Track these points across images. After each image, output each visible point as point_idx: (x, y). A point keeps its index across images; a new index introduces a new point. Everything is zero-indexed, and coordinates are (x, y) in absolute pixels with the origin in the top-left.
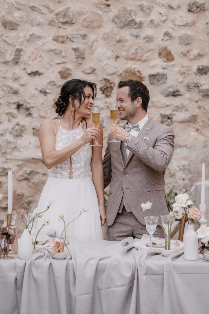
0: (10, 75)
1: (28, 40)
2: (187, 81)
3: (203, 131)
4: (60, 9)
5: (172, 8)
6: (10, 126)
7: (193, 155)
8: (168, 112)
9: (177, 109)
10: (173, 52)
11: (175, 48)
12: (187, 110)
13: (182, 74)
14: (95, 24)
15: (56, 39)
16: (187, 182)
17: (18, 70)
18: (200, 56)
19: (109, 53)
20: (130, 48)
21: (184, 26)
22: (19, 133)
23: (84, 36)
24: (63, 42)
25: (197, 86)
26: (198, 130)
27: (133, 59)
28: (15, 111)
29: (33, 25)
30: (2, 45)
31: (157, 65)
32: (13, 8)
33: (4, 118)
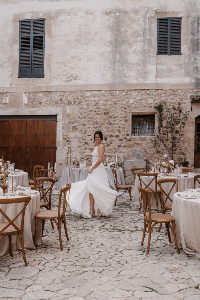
0: (84, 136)
1: (88, 128)
2: (124, 137)
3: (128, 149)
4: (95, 121)
5: (120, 120)
6: (84, 147)
7: (125, 154)
9: (122, 143)
11: (121, 129)
13: (123, 135)
14: (103, 124)
15: (94, 128)
16: (124, 160)
17: (85, 135)
18: (127, 131)
19: (106, 131)
20: (111, 129)
21: (124, 124)
22: (86, 149)
23: (100, 127)
25: (126, 138)
26: (127, 148)
27: (112, 132)
28: (85, 144)
29: (89, 124)
30: (82, 129)
31: (117, 133)
32: (85, 121)
33: (82, 145)
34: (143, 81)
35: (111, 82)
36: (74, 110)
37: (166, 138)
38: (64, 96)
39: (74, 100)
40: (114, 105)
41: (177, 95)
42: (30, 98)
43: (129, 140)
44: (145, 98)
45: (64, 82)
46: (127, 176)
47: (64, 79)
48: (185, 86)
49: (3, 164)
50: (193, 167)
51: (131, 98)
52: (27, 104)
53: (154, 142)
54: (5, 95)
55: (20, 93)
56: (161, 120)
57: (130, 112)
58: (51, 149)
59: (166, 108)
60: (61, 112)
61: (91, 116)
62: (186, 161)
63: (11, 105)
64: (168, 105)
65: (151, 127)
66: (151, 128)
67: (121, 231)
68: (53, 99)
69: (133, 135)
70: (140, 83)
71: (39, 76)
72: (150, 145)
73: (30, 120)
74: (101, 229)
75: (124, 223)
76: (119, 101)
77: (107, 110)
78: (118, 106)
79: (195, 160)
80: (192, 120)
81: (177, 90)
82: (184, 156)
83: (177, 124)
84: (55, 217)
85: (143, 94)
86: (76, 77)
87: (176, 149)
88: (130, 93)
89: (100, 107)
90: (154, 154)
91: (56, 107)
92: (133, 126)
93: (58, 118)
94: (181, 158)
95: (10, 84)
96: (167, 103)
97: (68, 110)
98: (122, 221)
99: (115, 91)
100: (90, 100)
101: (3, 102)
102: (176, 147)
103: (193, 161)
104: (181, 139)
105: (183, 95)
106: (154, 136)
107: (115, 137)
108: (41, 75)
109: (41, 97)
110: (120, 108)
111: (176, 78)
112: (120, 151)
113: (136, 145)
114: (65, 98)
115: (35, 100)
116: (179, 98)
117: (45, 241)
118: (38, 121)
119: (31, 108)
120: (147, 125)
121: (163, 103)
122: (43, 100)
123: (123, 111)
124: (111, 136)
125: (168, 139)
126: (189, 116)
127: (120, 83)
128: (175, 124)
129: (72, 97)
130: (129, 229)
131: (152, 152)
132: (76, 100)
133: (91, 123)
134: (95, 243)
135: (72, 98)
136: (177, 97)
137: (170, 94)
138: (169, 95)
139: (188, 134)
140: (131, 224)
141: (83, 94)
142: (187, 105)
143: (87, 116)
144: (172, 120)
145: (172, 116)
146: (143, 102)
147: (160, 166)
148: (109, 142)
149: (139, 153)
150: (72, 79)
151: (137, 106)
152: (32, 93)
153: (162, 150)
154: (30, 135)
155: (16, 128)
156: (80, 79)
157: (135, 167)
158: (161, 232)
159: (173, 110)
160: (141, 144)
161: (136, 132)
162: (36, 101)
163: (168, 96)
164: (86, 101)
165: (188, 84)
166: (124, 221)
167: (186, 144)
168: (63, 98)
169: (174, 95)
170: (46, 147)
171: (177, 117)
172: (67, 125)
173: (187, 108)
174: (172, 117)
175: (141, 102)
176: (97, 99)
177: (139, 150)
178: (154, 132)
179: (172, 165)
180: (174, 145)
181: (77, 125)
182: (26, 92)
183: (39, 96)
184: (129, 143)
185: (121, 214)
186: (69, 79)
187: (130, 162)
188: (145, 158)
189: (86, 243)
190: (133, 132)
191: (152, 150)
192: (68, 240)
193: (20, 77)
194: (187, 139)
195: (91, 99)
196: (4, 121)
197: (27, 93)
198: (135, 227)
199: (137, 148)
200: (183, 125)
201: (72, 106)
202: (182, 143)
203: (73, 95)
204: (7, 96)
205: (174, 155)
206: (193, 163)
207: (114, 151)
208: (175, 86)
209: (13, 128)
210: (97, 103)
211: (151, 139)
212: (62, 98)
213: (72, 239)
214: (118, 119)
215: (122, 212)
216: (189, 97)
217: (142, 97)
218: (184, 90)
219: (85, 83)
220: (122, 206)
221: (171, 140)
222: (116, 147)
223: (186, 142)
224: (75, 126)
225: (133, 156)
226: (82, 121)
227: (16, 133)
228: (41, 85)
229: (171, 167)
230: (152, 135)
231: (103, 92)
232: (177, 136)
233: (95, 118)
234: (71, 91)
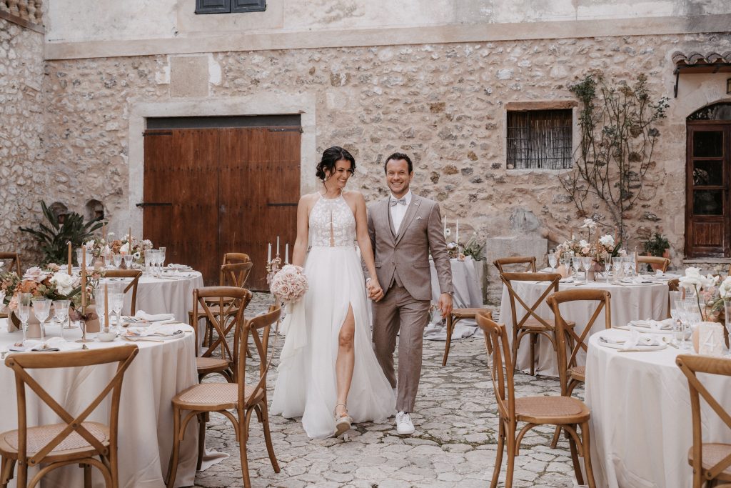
0: (374, 170)
1: (386, 149)
2: (485, 173)
3: (496, 205)
4: (406, 129)
5: (475, 127)
7: (490, 220)
8: (474, 193)
9: (480, 191)
10: (477, 155)
11: (478, 152)
12: (486, 192)
13: (483, 168)
14: (428, 138)
15: (403, 148)
16: (485, 238)
17: (379, 168)
18: (494, 157)
19: (436, 156)
20: (450, 152)
21: (484, 138)
23: (420, 145)
24: (407, 149)
25: (492, 176)
26: (493, 204)
27: (451, 159)
28: (377, 193)
29: (389, 139)
30: (370, 152)
31: (467, 163)
32: (377, 129)
33: (371, 197)
34: (537, 16)
35: (449, 20)
36: (347, 99)
37: (603, 175)
38: (320, 62)
39: (347, 71)
40: (457, 85)
41: (634, 52)
42: (227, 68)
43: (501, 181)
44: (543, 62)
45: (319, 22)
46: (493, 282)
47: (321, 14)
48: (659, 26)
49: (130, 249)
50: (681, 256)
51: (505, 64)
52: (221, 86)
53: (569, 185)
54: (160, 62)
55: (202, 55)
56: (588, 125)
57: (501, 103)
58: (287, 209)
59: (603, 90)
60: (313, 107)
61: (395, 116)
62: (660, 239)
63: (177, 88)
64: (610, 81)
65: (561, 144)
66: (561, 146)
67: (440, 444)
68: (290, 71)
69: (511, 166)
70: (531, 22)
71: (251, 7)
72: (558, 193)
73: (229, 128)
74: (385, 436)
75: (456, 417)
76: (471, 74)
77: (440, 97)
78: (469, 87)
79: (686, 235)
80: (678, 123)
81: (636, 38)
82: (656, 224)
83: (635, 134)
84: (230, 406)
85: (538, 53)
86: (353, 9)
87: (632, 204)
88: (501, 49)
89: (418, 90)
90: (569, 218)
91: (300, 92)
92: (510, 142)
93: (305, 121)
94: (648, 230)
95: (175, 31)
96: (605, 75)
97: (333, 101)
98: (452, 412)
99: (459, 46)
100: (392, 71)
101: (157, 79)
102: (632, 200)
103: (681, 239)
104: (646, 176)
105: (651, 53)
106: (571, 170)
107: (460, 173)
108: (256, 4)
109: (258, 66)
110: (475, 91)
111: (631, 5)
112: (474, 211)
113: (519, 194)
114: (323, 66)
115: (242, 73)
116: (640, 61)
117: (209, 474)
118: (250, 132)
119: (231, 95)
120: (549, 138)
121: (594, 75)
122: (264, 73)
123: (482, 100)
124: (451, 171)
125: (610, 177)
126: (668, 112)
127: (473, 22)
128: (630, 134)
129: (343, 63)
130: (466, 436)
131: (565, 215)
132: (353, 72)
133: (393, 135)
134: (354, 482)
135: (342, 67)
136: (635, 59)
137: (614, 50)
138: (611, 53)
139: (666, 162)
140: (477, 422)
141: (371, 56)
142: (662, 80)
143: (382, 117)
144: (621, 124)
145: (620, 112)
146: (538, 73)
147: (572, 252)
148: (443, 188)
149: (527, 216)
150: (341, 13)
151: (521, 84)
152: (234, 54)
153: (594, 207)
154: (229, 169)
155: (192, 153)
156: (362, 14)
157: (515, 255)
158: (561, 448)
159: (622, 94)
160: (533, 191)
161: (521, 160)
162: (245, 77)
163: (610, 56)
164: (380, 74)
165: (668, 21)
166: (460, 412)
167: (662, 192)
168: (317, 68)
169: (625, 52)
170: (273, 203)
171: (633, 114)
172: (330, 141)
173: (663, 90)
174: (620, 115)
175: (533, 74)
176: (410, 68)
177: (527, 209)
178: (570, 158)
179: (607, 249)
180: (626, 195)
181: (355, 141)
182: (216, 53)
183: (254, 61)
184: (501, 189)
185: (455, 392)
186: (333, 14)
187: (502, 241)
188: (545, 231)
189: (327, 480)
190: (512, 160)
191: (565, 207)
192: (277, 470)
193: (201, 10)
194: (662, 175)
195: (395, 69)
196: (160, 133)
197: (221, 56)
198: (487, 432)
199: (522, 204)
200: (651, 138)
201: (342, 89)
202: (649, 188)
203: (344, 57)
204: (165, 63)
205: (626, 222)
206: (681, 245)
207: (457, 213)
208: (629, 27)
209: (183, 150)
210: (410, 80)
211: (560, 178)
212: (314, 67)
213: (289, 470)
214: (468, 122)
215: (457, 386)
216: (669, 57)
217: (535, 60)
218: (655, 39)
219: (376, 25)
220: (463, 368)
221: (618, 181)
222: (465, 201)
223: (662, 184)
224: (350, 143)
225: (512, 226)
226: (369, 130)
227: (191, 163)
228: (256, 32)
229: (605, 254)
230: (564, 168)
231: (428, 48)
232: (636, 167)
233: (405, 122)
234: (339, 49)
